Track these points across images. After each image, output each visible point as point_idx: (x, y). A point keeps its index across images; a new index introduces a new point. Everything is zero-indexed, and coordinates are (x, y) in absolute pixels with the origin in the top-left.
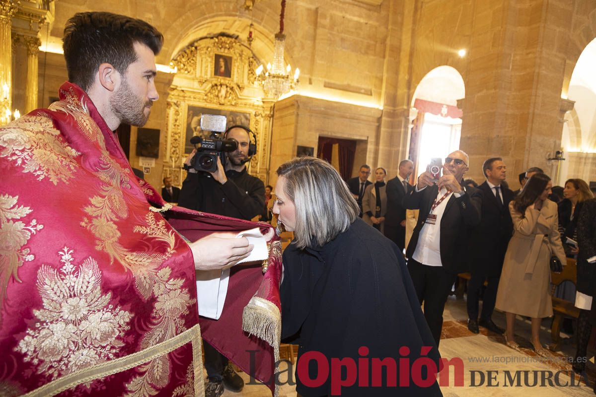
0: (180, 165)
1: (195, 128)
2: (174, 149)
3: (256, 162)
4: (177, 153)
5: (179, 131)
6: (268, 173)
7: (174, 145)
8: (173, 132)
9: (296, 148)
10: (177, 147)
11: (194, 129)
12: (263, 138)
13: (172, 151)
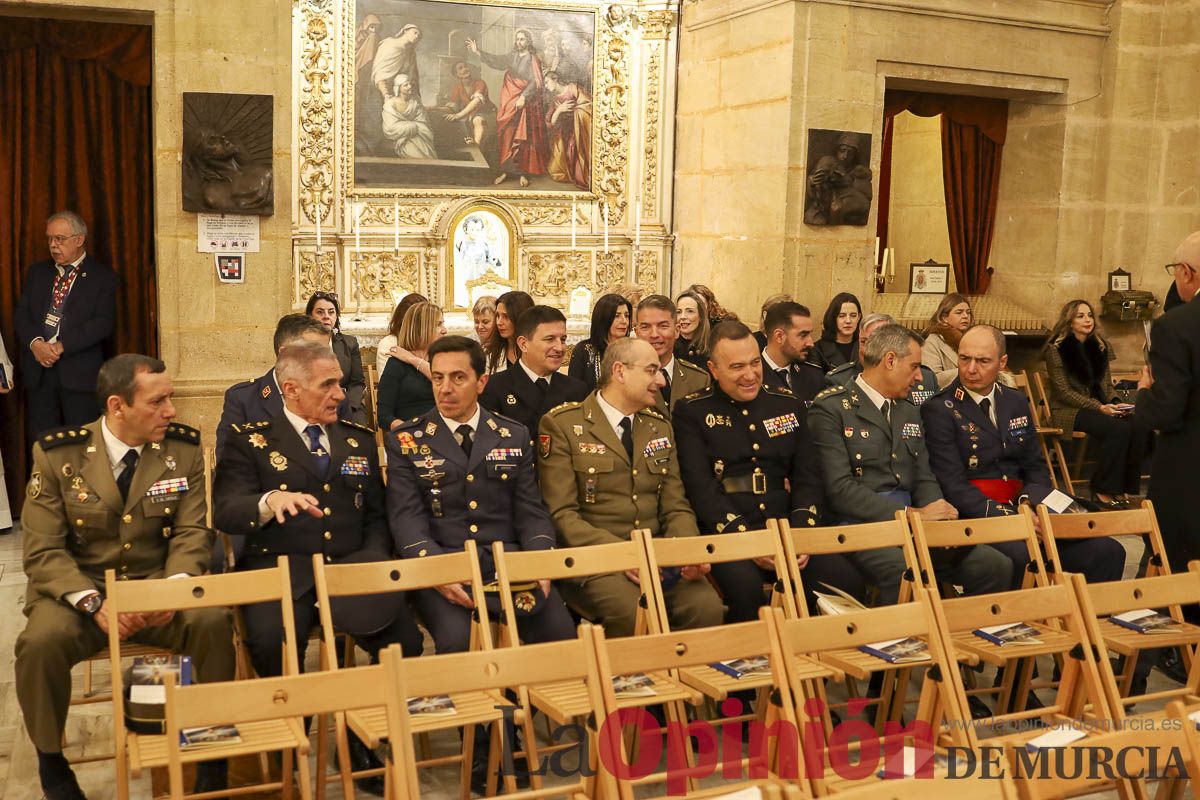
0: (337, 230)
1: (390, 83)
2: (311, 170)
3: (620, 200)
4: (325, 187)
5: (327, 98)
6: (670, 243)
7: (313, 156)
8: (304, 105)
9: (803, 140)
10: (324, 161)
11: (383, 89)
12: (645, 105)
13: (306, 178)
